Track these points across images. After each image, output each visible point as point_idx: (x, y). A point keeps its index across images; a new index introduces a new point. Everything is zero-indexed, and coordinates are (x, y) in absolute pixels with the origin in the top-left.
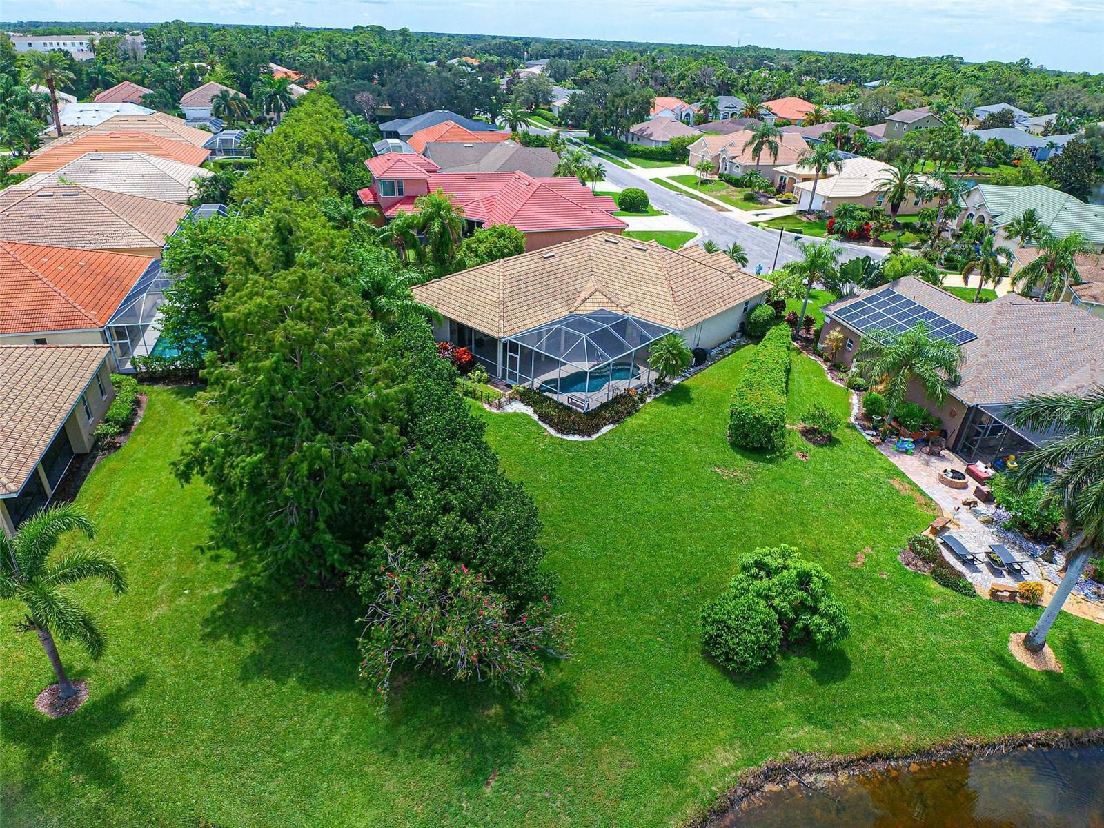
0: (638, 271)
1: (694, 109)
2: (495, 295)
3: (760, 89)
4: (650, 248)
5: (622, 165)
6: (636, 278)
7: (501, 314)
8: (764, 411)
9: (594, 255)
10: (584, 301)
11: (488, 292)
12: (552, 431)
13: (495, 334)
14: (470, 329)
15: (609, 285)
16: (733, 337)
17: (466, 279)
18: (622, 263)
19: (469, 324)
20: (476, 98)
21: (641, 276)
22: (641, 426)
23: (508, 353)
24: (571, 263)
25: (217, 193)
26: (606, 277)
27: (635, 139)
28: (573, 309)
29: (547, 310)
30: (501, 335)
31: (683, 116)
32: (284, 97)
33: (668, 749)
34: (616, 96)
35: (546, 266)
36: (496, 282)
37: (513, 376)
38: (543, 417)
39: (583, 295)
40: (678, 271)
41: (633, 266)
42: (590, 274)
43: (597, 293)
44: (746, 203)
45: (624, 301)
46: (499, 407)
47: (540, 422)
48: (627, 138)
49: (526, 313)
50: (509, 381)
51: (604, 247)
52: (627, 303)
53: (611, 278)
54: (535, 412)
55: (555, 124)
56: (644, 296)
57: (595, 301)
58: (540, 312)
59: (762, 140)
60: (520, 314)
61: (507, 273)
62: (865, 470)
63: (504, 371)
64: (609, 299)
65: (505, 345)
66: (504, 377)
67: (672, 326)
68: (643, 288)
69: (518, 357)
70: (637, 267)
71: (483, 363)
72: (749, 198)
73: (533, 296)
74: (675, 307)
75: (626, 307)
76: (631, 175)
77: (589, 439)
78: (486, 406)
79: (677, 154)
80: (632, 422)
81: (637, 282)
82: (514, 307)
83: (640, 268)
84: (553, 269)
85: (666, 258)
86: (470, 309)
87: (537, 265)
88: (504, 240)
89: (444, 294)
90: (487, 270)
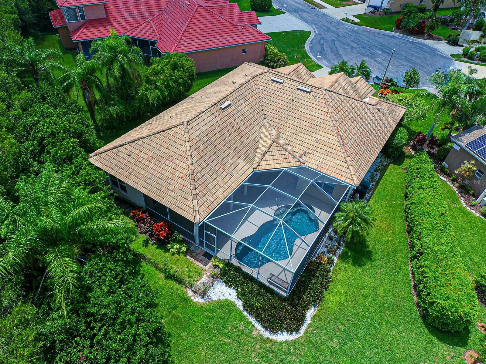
0: (307, 116)
2: (184, 166)
4: (314, 90)
6: (305, 123)
9: (263, 96)
10: (264, 155)
11: (177, 162)
12: (260, 329)
13: (191, 218)
15: (281, 131)
18: (290, 105)
19: (163, 202)
21: (309, 121)
23: (205, 231)
24: (246, 109)
26: (277, 121)
28: (256, 165)
29: (233, 172)
30: (198, 218)
35: (226, 118)
36: (183, 148)
37: (210, 247)
38: (248, 307)
39: (261, 150)
41: (300, 109)
42: (262, 118)
43: (275, 144)
45: (298, 150)
47: (245, 313)
49: (216, 182)
50: (206, 249)
51: (271, 87)
52: (302, 153)
53: (282, 123)
54: (239, 298)
56: (316, 145)
57: (274, 153)
58: (228, 177)
60: (211, 186)
61: (192, 137)
63: (202, 242)
64: (286, 150)
66: (201, 245)
67: (348, 181)
68: (314, 135)
69: (215, 236)
70: (304, 111)
71: (181, 232)
73: (220, 159)
74: (348, 159)
75: (301, 156)
78: (190, 293)
80: (330, 300)
81: (307, 128)
82: (205, 178)
83: (307, 112)
84: (231, 120)
85: (329, 100)
86: (161, 182)
87: (218, 119)
88: (178, 71)
89: (133, 161)
90: (172, 133)
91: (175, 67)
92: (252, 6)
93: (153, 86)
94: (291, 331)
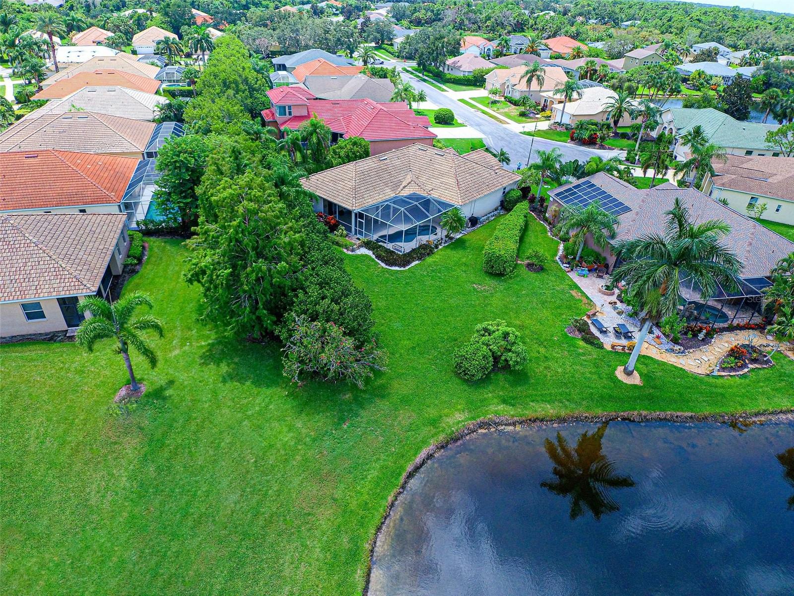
0: (438, 169)
1: (493, 45)
2: (350, 184)
3: (543, 28)
4: (446, 154)
5: (440, 88)
6: (436, 173)
7: (354, 196)
8: (502, 252)
9: (412, 158)
10: (404, 187)
11: (346, 182)
12: (383, 265)
13: (350, 208)
14: (335, 205)
15: (420, 177)
16: (496, 210)
17: (333, 174)
18: (428, 163)
19: (335, 202)
20: (339, 40)
21: (439, 171)
22: (434, 262)
23: (358, 219)
24: (397, 164)
25: (172, 114)
26: (418, 172)
27: (450, 69)
28: (397, 193)
29: (382, 193)
30: (354, 208)
31: (486, 50)
32: (207, 41)
33: (432, 412)
34: (436, 39)
35: (382, 165)
36: (351, 175)
37: (361, 233)
38: (378, 257)
39: (404, 184)
40: (462, 169)
41: (435, 165)
42: (409, 170)
43: (413, 182)
44: (521, 118)
45: (429, 187)
46: (353, 251)
47: (376, 260)
48: (444, 69)
49: (369, 195)
50: (358, 236)
51: (418, 153)
52: (430, 189)
53: (421, 173)
54: (374, 254)
55: (395, 56)
56: (440, 184)
57: (411, 187)
58: (377, 195)
59: (532, 75)
60: (365, 196)
61: (357, 170)
62: (558, 286)
63: (356, 230)
64: (419, 186)
65: (356, 214)
66: (356, 234)
67: (456, 203)
68: (440, 179)
69: (364, 221)
70: (437, 166)
71: (343, 225)
72: (523, 115)
73: (373, 184)
74: (458, 191)
75: (429, 191)
76: (445, 97)
77: (404, 269)
78: (345, 251)
79: (478, 81)
80: (429, 260)
81: (437, 176)
82: (362, 191)
83: (439, 166)
84: (386, 167)
85: (455, 160)
86: (335, 192)
87: (376, 165)
88: (357, 147)
89: (319, 183)
90: (346, 168)
91: (355, 144)
92: (435, 119)
93: (337, 156)
94: (400, 266)
